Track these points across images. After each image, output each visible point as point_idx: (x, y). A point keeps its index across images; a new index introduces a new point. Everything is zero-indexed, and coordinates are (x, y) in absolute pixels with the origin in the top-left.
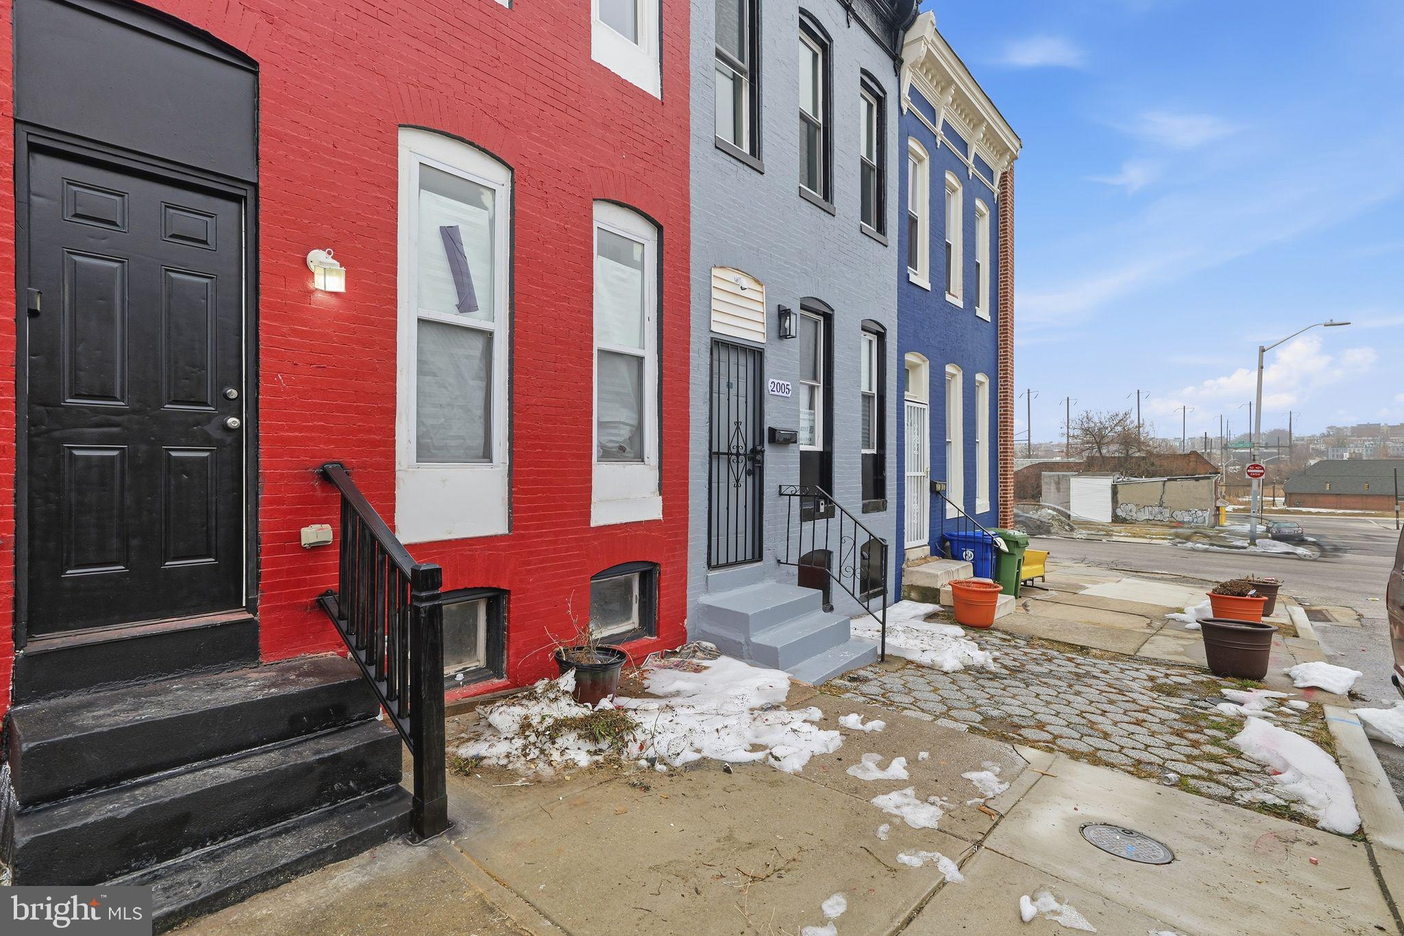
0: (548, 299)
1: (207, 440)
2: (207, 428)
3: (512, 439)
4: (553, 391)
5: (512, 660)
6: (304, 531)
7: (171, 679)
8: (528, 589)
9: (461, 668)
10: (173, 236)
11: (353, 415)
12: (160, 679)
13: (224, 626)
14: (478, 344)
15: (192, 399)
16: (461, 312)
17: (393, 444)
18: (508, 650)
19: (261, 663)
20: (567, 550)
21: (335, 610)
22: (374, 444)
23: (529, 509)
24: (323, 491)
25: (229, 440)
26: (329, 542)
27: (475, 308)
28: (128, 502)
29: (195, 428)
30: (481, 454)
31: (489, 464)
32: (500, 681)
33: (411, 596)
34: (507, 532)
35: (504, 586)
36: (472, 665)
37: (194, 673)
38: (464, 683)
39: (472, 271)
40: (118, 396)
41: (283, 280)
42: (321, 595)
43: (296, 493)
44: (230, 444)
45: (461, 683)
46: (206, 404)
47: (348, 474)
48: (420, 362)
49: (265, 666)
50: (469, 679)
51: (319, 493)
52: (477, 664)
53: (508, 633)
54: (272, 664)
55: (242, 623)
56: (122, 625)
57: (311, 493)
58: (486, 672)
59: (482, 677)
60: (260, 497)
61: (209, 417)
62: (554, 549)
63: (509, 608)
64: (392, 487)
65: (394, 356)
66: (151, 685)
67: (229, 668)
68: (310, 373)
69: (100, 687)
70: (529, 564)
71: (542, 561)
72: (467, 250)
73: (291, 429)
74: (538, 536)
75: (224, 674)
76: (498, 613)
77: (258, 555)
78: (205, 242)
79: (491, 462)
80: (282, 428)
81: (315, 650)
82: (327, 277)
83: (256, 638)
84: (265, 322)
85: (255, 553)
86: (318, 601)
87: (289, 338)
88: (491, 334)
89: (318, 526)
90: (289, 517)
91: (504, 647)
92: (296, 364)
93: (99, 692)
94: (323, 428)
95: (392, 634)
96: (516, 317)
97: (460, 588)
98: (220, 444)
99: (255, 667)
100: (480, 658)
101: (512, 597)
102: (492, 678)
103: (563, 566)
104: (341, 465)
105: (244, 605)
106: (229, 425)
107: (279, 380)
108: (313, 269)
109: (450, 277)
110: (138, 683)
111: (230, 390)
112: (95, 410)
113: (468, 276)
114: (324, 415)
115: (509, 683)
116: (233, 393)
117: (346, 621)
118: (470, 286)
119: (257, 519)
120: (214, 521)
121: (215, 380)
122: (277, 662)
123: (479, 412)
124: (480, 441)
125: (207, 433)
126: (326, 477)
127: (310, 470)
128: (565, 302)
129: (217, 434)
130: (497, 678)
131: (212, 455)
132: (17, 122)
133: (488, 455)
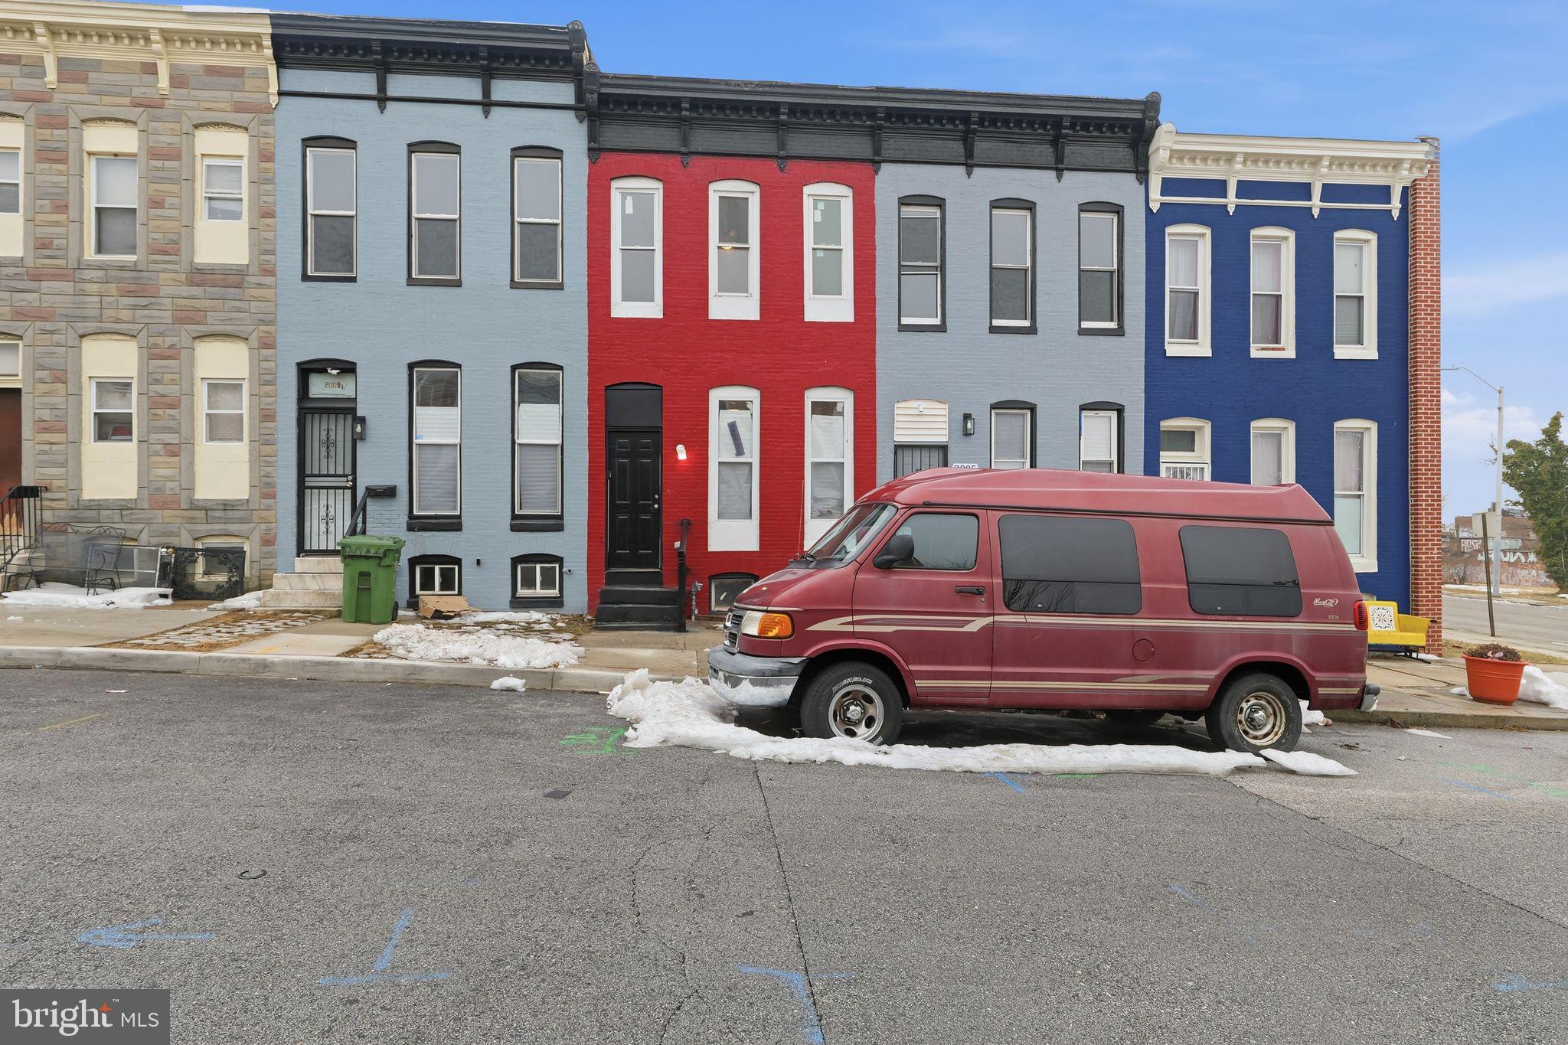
1: (650, 512)
2: (650, 508)
3: (761, 509)
6: (675, 543)
11: (693, 502)
13: (653, 573)
14: (747, 468)
16: (737, 457)
17: (707, 512)
22: (700, 512)
23: (769, 540)
27: (743, 453)
28: (630, 531)
29: (647, 508)
30: (745, 515)
31: (750, 520)
34: (758, 550)
39: (743, 439)
40: (628, 499)
41: (668, 459)
43: (673, 529)
44: (656, 513)
46: (649, 501)
47: (692, 522)
48: (719, 480)
55: (657, 572)
56: (629, 568)
57: (677, 529)
60: (664, 531)
61: (651, 505)
62: (782, 560)
64: (706, 529)
65: (707, 479)
68: (678, 488)
72: (740, 429)
73: (673, 507)
74: (773, 552)
79: (752, 518)
80: (670, 507)
83: (662, 578)
84: (664, 472)
85: (661, 550)
87: (672, 477)
90: (671, 538)
92: (674, 485)
94: (683, 507)
96: (763, 455)
97: (735, 571)
98: (653, 513)
104: (688, 520)
105: (659, 566)
106: (655, 507)
107: (669, 491)
108: (677, 452)
109: (732, 442)
113: (741, 441)
114: (683, 502)
116: (656, 496)
118: (741, 445)
119: (663, 539)
120: (652, 539)
121: (652, 493)
123: (747, 498)
124: (748, 510)
125: (650, 510)
126: (683, 523)
127: (679, 521)
128: (788, 443)
129: (652, 510)
131: (651, 517)
132: (606, 427)
133: (750, 516)
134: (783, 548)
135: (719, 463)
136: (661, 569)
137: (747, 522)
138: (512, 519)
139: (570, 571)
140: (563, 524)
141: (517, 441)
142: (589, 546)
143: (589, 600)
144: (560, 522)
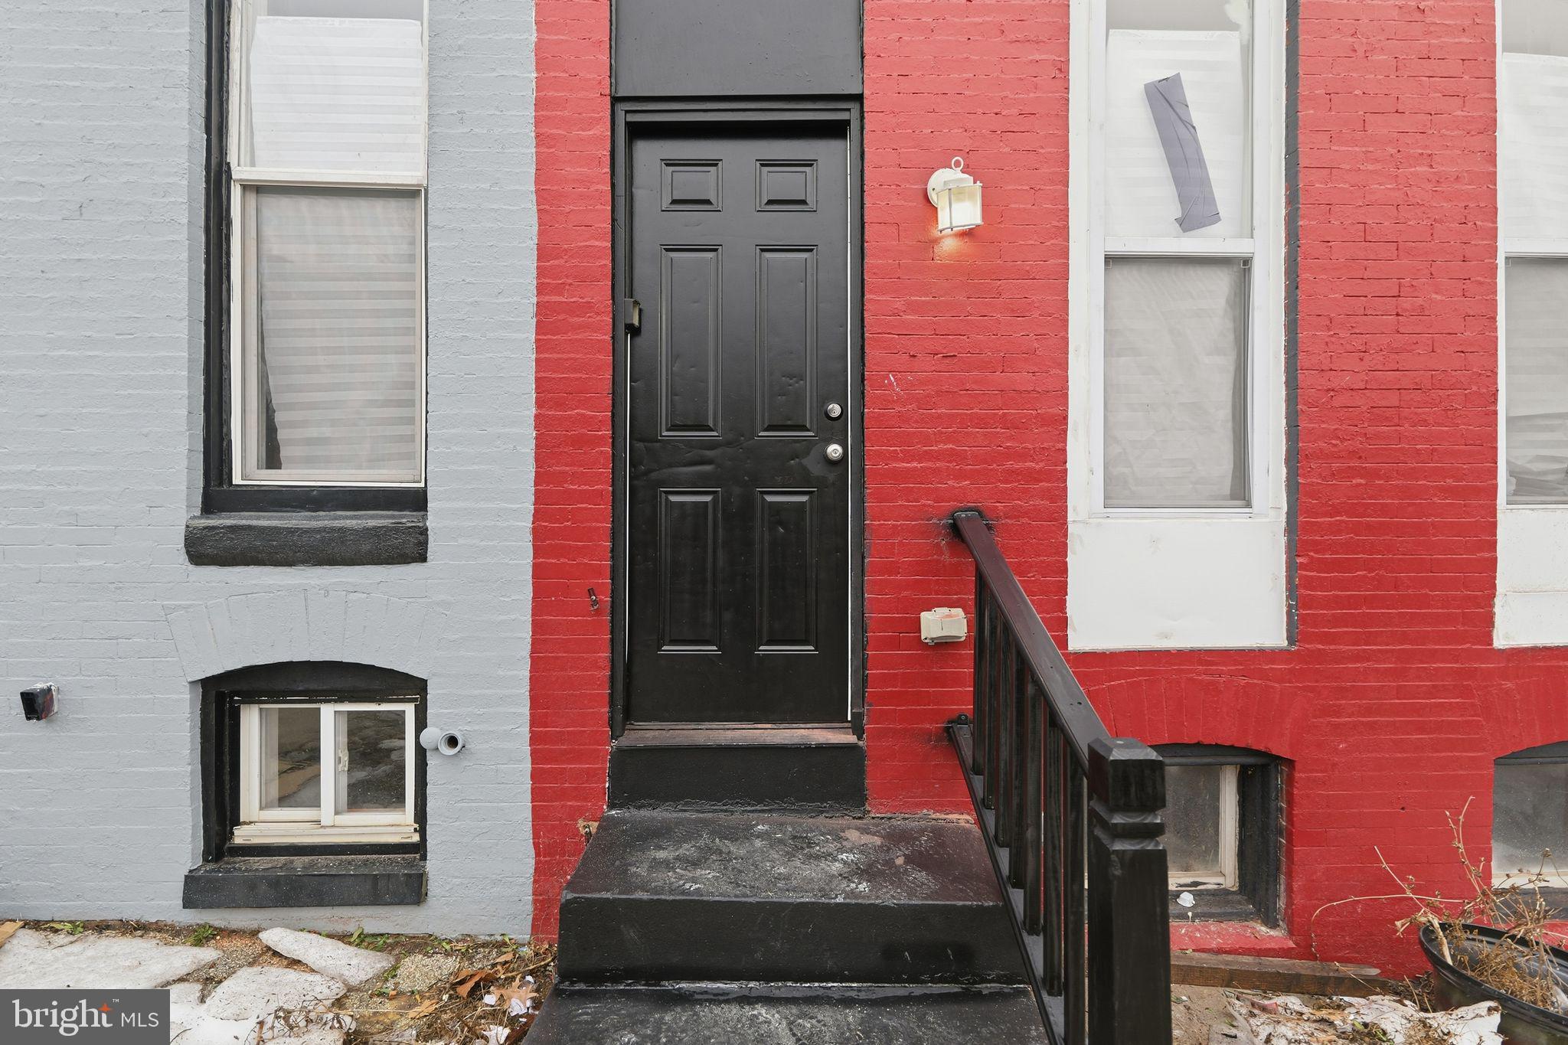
0: (1378, 166)
1: (805, 479)
2: (805, 461)
3: (1294, 458)
4: (1393, 356)
5: (1298, 900)
6: (925, 616)
7: (760, 811)
8: (1334, 765)
9: (1189, 880)
10: (770, 202)
11: (998, 430)
12: (749, 808)
13: (821, 748)
14: (1221, 283)
15: (789, 423)
16: (1184, 231)
17: (1061, 477)
18: (1290, 875)
19: (869, 812)
20: (1433, 692)
21: (967, 752)
22: (1033, 477)
23: (1338, 602)
24: (952, 555)
25: (831, 477)
26: (961, 637)
27: (1215, 218)
28: (720, 563)
29: (792, 462)
30: (1227, 490)
31: (1247, 510)
32: (1272, 933)
33: (1088, 810)
34: (1286, 643)
35: (1283, 752)
36: (1211, 882)
37: (785, 809)
38: (1195, 916)
39: (1209, 153)
40: (711, 424)
41: (894, 229)
42: (951, 722)
43: (915, 555)
44: (833, 484)
45: (1190, 914)
46: (803, 428)
47: (989, 527)
48: (1109, 332)
49: (873, 818)
50: (1206, 909)
51: (946, 558)
52: (1220, 880)
53: (1290, 841)
54: (883, 818)
55: (842, 748)
56: (714, 725)
57: (935, 557)
58: (1239, 903)
59: (1231, 914)
60: (866, 561)
61: (809, 445)
62: (1399, 687)
63: (1290, 795)
64: (1062, 550)
65: (1064, 323)
66: (737, 815)
67: (827, 812)
68: (933, 368)
69: (686, 804)
70: (1338, 714)
71: (1369, 711)
72: (1197, 116)
73: (909, 457)
74: (1357, 657)
75: (821, 820)
76: (1265, 797)
77: (864, 649)
78: (803, 202)
79: (1249, 505)
80: (894, 457)
81: (939, 807)
82: (953, 206)
83: (860, 772)
84: (872, 297)
85: (862, 645)
86: (947, 729)
87: (904, 317)
88: (1246, 262)
89: (945, 610)
90: (905, 593)
91: (1278, 869)
92: (914, 356)
93: (685, 811)
94: (953, 455)
95: (1053, 857)
96: (1303, 218)
97: (1186, 740)
98: (821, 483)
99: (860, 818)
100: (1224, 872)
101: (1297, 775)
102: (1252, 919)
103: (1421, 728)
104: (980, 513)
105: (849, 719)
106: (830, 456)
107: (891, 384)
108: (936, 200)
109: (1164, 172)
110: (725, 808)
111: (831, 406)
112: (690, 444)
113: (1201, 162)
114: (954, 432)
115: (1291, 944)
116: (835, 409)
117: (982, 777)
118: (1205, 182)
119: (863, 594)
120: (813, 593)
121: (815, 394)
122: (889, 815)
123: (1223, 414)
124: (1225, 466)
125: (805, 468)
126: (955, 530)
127: (934, 521)
128: (1419, 165)
129: (816, 469)
130: (1266, 923)
131: (811, 500)
132: (616, 100)
133: (1240, 492)
134: (1404, 638)
135: (1111, 260)
136: (858, 731)
137: (1230, 521)
138: (210, 505)
139: (452, 741)
140: (424, 531)
141: (240, 171)
142: (538, 627)
143: (540, 870)
144: (407, 518)
